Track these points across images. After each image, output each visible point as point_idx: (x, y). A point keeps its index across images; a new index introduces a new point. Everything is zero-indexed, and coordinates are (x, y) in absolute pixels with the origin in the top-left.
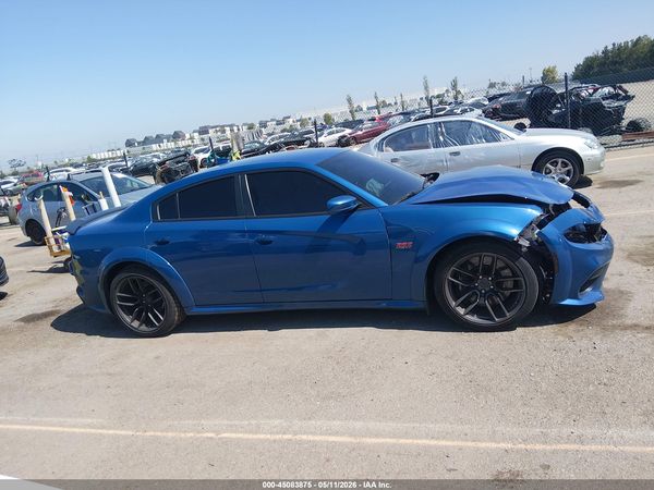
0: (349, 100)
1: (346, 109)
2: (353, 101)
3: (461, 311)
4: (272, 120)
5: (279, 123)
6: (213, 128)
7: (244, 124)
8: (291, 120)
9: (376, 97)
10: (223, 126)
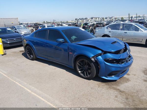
0: (129, 15)
1: (128, 16)
2: (130, 15)
3: (80, 72)
4: (109, 17)
5: (110, 18)
6: (94, 18)
7: (102, 18)
8: (113, 18)
9: (137, 15)
10: (97, 18)
